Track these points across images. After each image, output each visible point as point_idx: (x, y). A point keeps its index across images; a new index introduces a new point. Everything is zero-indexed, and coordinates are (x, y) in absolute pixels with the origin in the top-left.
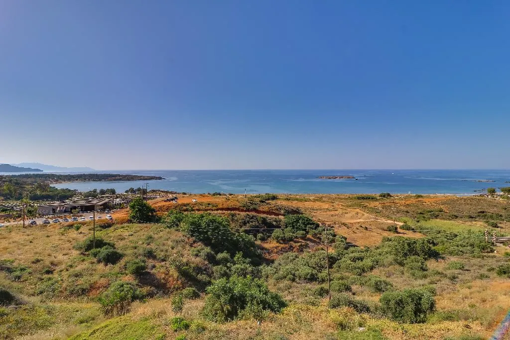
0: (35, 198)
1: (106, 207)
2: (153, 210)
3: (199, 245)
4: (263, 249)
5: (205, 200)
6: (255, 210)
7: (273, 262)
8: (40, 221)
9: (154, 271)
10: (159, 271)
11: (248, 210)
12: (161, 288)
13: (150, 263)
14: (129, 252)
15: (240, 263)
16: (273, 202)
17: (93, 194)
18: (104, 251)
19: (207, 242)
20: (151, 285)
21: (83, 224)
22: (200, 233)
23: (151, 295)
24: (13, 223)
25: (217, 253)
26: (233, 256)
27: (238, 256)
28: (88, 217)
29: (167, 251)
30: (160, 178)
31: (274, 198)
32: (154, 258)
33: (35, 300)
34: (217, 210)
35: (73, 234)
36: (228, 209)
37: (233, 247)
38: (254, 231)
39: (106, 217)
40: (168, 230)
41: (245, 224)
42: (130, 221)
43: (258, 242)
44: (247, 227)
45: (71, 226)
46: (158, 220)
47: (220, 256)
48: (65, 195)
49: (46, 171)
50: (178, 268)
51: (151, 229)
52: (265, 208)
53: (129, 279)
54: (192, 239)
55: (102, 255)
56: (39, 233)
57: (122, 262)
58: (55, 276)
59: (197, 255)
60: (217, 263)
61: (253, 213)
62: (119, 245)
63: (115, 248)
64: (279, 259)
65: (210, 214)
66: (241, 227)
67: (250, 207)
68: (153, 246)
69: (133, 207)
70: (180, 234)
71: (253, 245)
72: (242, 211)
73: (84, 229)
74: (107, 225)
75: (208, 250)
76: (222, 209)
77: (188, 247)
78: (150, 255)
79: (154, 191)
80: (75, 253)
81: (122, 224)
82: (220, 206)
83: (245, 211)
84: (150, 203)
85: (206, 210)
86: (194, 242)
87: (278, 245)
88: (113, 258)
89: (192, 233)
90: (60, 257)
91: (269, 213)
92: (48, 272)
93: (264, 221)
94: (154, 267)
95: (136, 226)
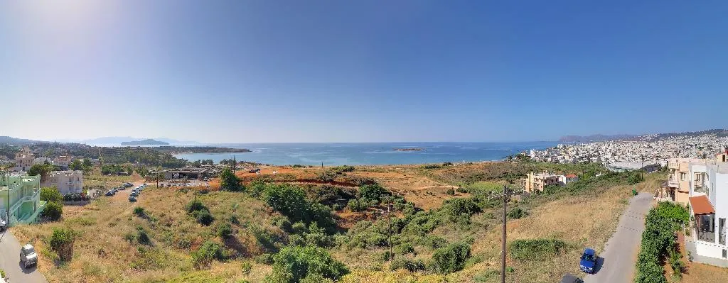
0: (164, 165)
1: (205, 176)
2: (240, 181)
3: (277, 214)
4: (338, 218)
5: (284, 172)
6: (331, 181)
7: (347, 230)
8: (165, 184)
9: (236, 235)
10: (241, 236)
11: (326, 182)
12: (243, 252)
13: (235, 227)
14: (219, 217)
15: (315, 233)
16: (349, 173)
17: (197, 165)
18: (201, 213)
19: (284, 211)
20: (235, 248)
21: (190, 188)
22: (279, 203)
24: (152, 184)
25: (293, 223)
26: (308, 226)
27: (314, 225)
28: (194, 183)
29: (248, 218)
30: (248, 151)
31: (351, 169)
32: (238, 223)
34: (295, 181)
35: (184, 197)
36: (307, 180)
37: (309, 217)
38: (330, 201)
39: (204, 184)
40: (251, 199)
41: (321, 194)
42: (220, 190)
43: (334, 212)
44: (324, 197)
45: (182, 190)
46: (243, 189)
47: (296, 225)
48: (182, 163)
49: (171, 144)
50: (257, 234)
51: (233, 198)
52: (340, 179)
53: (218, 240)
54: (272, 208)
55: (200, 217)
56: (166, 193)
57: (214, 224)
58: (172, 229)
59: (275, 224)
60: (292, 232)
61: (329, 185)
62: (213, 209)
63: (209, 212)
64: (352, 227)
65: (288, 185)
66: (317, 198)
67: (327, 179)
68: (237, 213)
69: (223, 177)
70: (261, 203)
71: (328, 214)
72: (320, 182)
73: (190, 193)
74: (205, 191)
75: (285, 219)
76: (300, 181)
77: (267, 216)
78: (235, 220)
79: (242, 162)
80: (183, 212)
81: (215, 191)
82: (298, 178)
83: (322, 182)
84: (237, 173)
85: (285, 181)
86: (273, 211)
87: (352, 214)
88: (207, 221)
89: (271, 203)
90: (175, 215)
91: (346, 184)
92: (169, 225)
93: (340, 192)
94: (237, 232)
95: (226, 193)
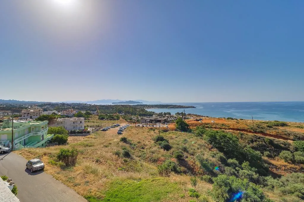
0: (140, 115)
1: (166, 121)
2: (188, 125)
3: (215, 150)
4: (270, 164)
5: (221, 122)
6: (262, 133)
7: (280, 176)
8: (141, 125)
9: (186, 159)
10: (190, 160)
11: (256, 132)
12: (190, 170)
13: (185, 154)
14: (175, 146)
15: (246, 170)
16: (281, 128)
17: (160, 115)
18: (164, 143)
19: (221, 149)
20: (185, 166)
21: (156, 128)
22: (216, 143)
23: (185, 172)
24: (133, 125)
25: (228, 158)
26: (241, 163)
27: (245, 164)
28: (158, 125)
29: (194, 150)
30: (194, 107)
31: (283, 125)
32: (187, 152)
33: (137, 159)
34: (229, 129)
35: (152, 132)
36: (238, 130)
37: (242, 157)
38: (262, 148)
39: (165, 126)
40: (196, 138)
41: (252, 141)
42: (176, 130)
43: (266, 158)
44: (255, 144)
45: (151, 129)
46: (190, 131)
47: (230, 161)
48: (151, 114)
49: (144, 103)
50: (201, 161)
51: (184, 135)
52: (273, 132)
53: (174, 160)
54: (210, 146)
55: (162, 145)
56: (141, 130)
57: (171, 150)
58: (145, 150)
59: (213, 157)
60: (228, 165)
61: (259, 135)
62: (171, 141)
63: (168, 143)
64: (286, 176)
65: (223, 132)
66: (249, 144)
67: (258, 130)
68: (187, 146)
69: (177, 123)
70: (203, 141)
71: (260, 159)
72: (250, 132)
73: (157, 131)
74: (165, 131)
75: (221, 154)
76: (232, 129)
77: (208, 150)
78: (185, 150)
79: (189, 114)
80: (153, 142)
81: (172, 131)
82: (232, 127)
83: (253, 133)
84: (186, 121)
85: (221, 129)
86: (212, 148)
87: (286, 164)
88: (167, 148)
89: (211, 142)
90: (147, 143)
91: (276, 136)
92: (143, 148)
93: (271, 142)
94: (187, 157)
95: (179, 133)
